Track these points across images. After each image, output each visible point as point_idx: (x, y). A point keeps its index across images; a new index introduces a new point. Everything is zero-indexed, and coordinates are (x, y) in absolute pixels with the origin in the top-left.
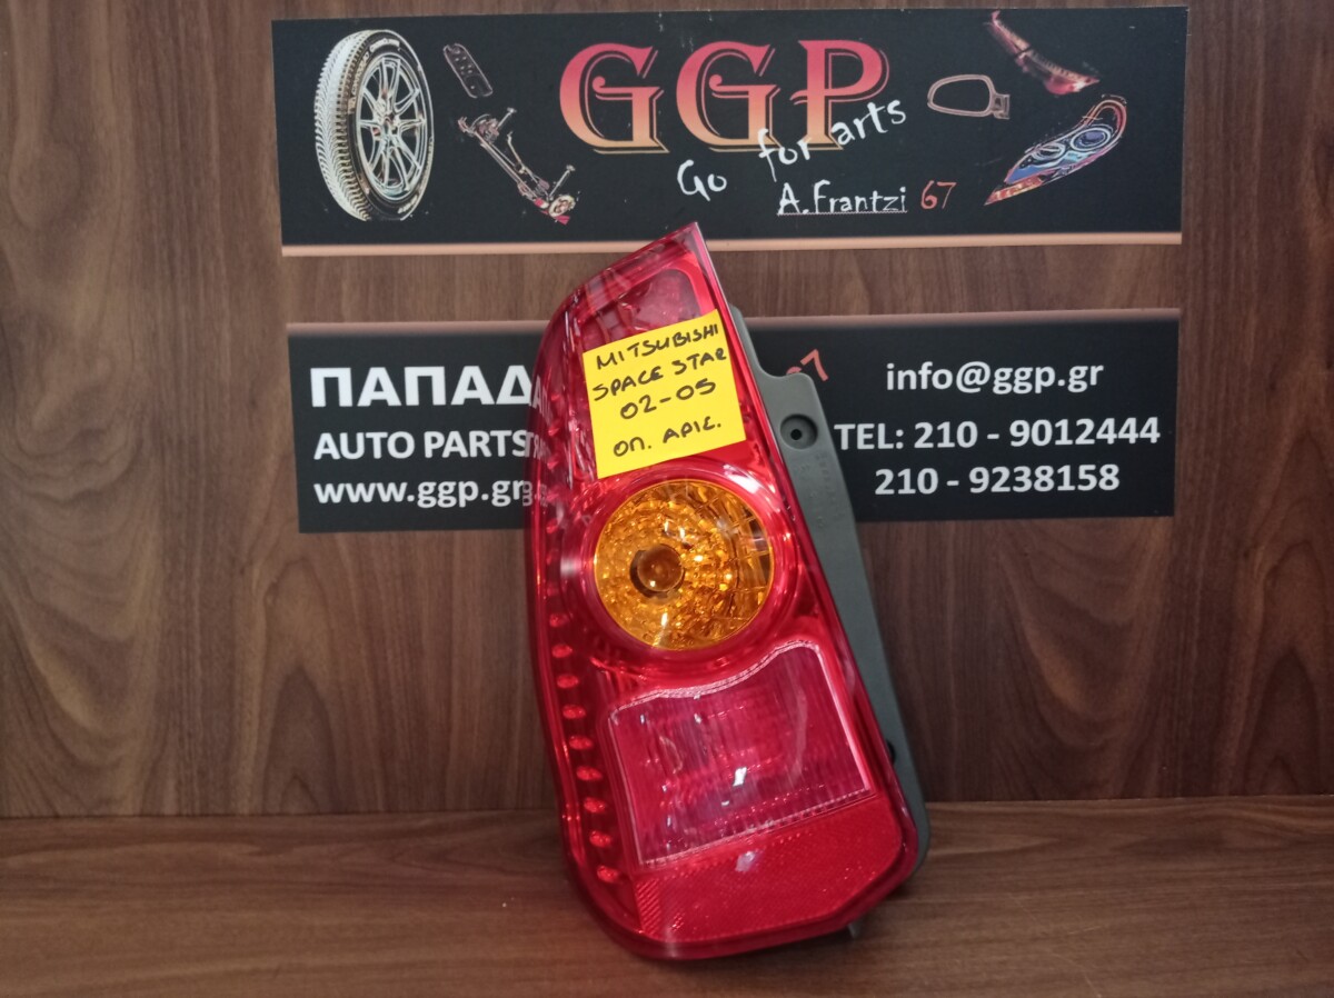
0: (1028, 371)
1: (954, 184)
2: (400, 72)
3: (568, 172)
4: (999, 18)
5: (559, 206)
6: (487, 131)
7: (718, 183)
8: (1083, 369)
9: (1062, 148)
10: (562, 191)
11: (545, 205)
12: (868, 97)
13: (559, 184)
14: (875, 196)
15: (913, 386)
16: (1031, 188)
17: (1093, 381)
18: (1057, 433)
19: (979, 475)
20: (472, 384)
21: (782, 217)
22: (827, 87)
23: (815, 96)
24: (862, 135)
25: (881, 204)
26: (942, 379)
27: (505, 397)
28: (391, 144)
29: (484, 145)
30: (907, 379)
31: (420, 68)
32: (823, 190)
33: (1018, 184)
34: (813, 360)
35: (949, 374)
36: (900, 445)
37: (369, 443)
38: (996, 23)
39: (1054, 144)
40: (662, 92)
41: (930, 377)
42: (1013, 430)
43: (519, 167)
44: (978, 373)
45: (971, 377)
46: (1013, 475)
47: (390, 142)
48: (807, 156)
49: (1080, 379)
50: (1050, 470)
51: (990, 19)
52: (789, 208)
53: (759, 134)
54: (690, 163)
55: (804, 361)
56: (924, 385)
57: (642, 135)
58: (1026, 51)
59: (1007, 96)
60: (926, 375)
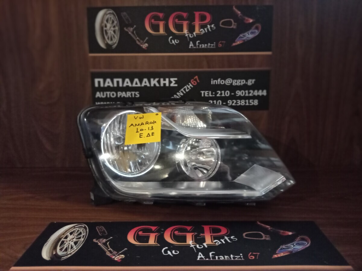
0: (240, 80)
1: (225, 42)
2: (112, 18)
3: (146, 39)
4: (235, 7)
5: (145, 46)
6: (130, 30)
7: (177, 41)
8: (251, 80)
9: (247, 34)
10: (146, 43)
11: (142, 46)
12: (208, 24)
13: (145, 41)
14: (209, 44)
15: (217, 83)
16: (241, 42)
17: (253, 83)
18: (245, 93)
19: (230, 102)
20: (127, 82)
21: (190, 49)
22: (199, 21)
23: (197, 24)
24: (206, 31)
25: (210, 46)
26: (222, 82)
27: (134, 85)
28: (111, 33)
29: (130, 33)
30: (215, 82)
31: (117, 17)
32: (199, 43)
33: (238, 42)
34: (196, 79)
35: (224, 81)
36: (214, 96)
37: (107, 94)
38: (234, 8)
39: (246, 33)
40: (166, 22)
41: (220, 82)
42: (237, 93)
43: (136, 38)
44: (230, 81)
45: (228, 82)
46: (237, 102)
47: (111, 32)
48: (195, 36)
49: (250, 82)
50: (244, 101)
51: (233, 7)
52: (191, 47)
53: (185, 31)
54: (171, 37)
55: (195, 78)
56: (219, 83)
57: (162, 31)
58: (241, 14)
59: (236, 24)
60: (219, 81)
